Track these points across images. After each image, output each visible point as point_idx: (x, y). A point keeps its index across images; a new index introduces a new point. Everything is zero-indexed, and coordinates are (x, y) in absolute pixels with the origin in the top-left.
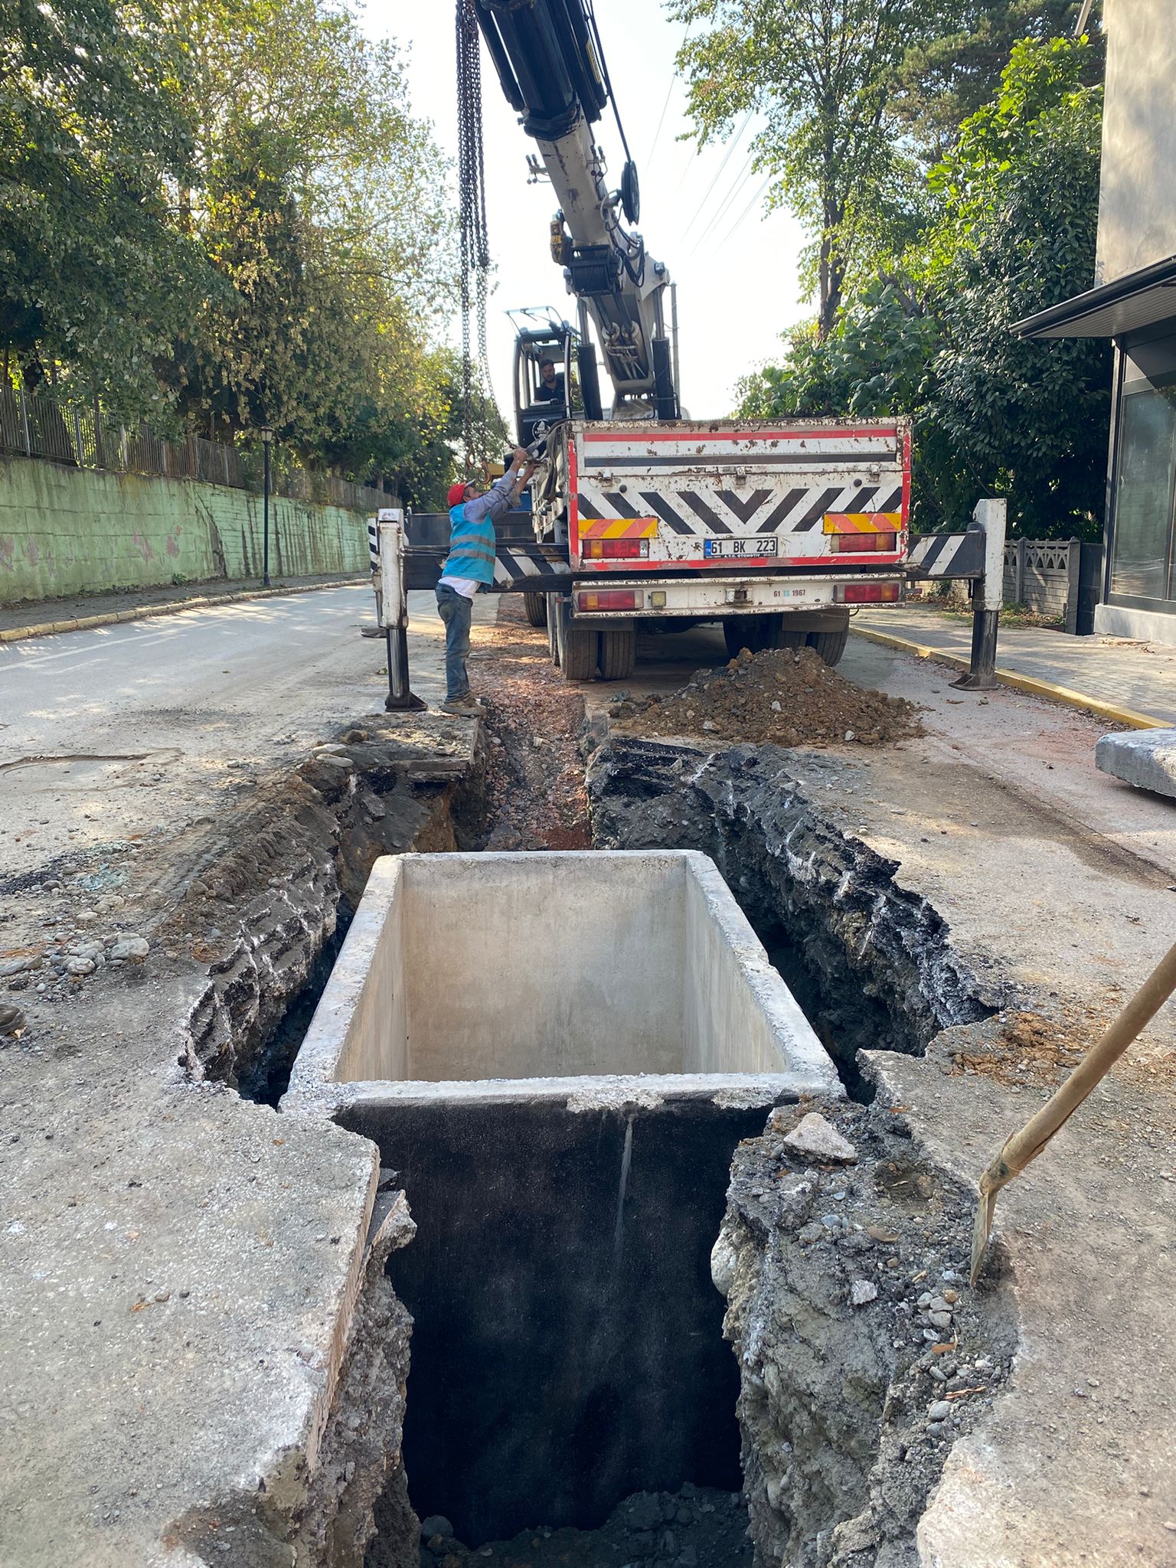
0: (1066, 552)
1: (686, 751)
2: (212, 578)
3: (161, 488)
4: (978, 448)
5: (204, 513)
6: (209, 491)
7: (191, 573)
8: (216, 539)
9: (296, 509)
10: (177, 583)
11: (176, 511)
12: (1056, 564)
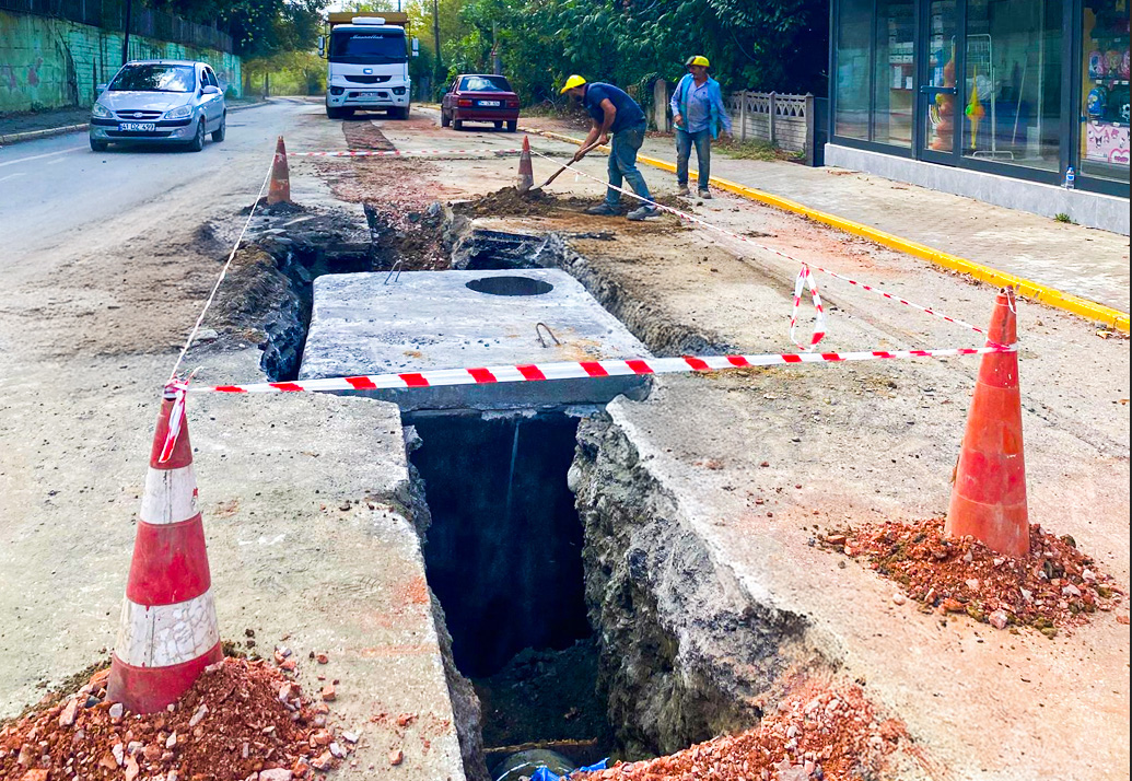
0: (802, 103)
1: (528, 238)
2: (65, 106)
3: (28, 24)
4: (737, 23)
5: (63, 47)
6: (68, 28)
7: (47, 101)
8: (71, 70)
9: (141, 44)
10: (36, 110)
11: (39, 46)
12: (797, 113)
